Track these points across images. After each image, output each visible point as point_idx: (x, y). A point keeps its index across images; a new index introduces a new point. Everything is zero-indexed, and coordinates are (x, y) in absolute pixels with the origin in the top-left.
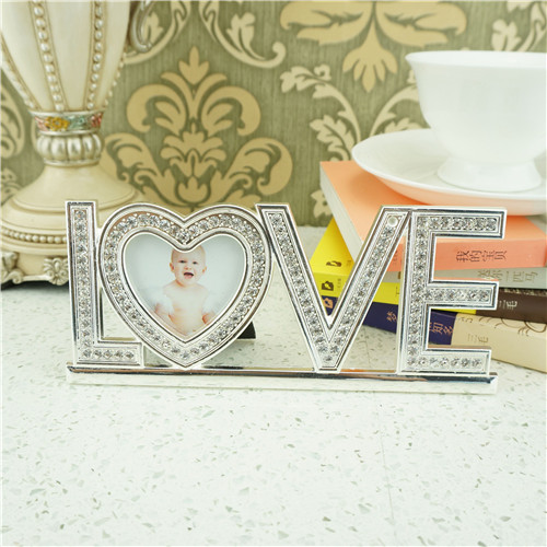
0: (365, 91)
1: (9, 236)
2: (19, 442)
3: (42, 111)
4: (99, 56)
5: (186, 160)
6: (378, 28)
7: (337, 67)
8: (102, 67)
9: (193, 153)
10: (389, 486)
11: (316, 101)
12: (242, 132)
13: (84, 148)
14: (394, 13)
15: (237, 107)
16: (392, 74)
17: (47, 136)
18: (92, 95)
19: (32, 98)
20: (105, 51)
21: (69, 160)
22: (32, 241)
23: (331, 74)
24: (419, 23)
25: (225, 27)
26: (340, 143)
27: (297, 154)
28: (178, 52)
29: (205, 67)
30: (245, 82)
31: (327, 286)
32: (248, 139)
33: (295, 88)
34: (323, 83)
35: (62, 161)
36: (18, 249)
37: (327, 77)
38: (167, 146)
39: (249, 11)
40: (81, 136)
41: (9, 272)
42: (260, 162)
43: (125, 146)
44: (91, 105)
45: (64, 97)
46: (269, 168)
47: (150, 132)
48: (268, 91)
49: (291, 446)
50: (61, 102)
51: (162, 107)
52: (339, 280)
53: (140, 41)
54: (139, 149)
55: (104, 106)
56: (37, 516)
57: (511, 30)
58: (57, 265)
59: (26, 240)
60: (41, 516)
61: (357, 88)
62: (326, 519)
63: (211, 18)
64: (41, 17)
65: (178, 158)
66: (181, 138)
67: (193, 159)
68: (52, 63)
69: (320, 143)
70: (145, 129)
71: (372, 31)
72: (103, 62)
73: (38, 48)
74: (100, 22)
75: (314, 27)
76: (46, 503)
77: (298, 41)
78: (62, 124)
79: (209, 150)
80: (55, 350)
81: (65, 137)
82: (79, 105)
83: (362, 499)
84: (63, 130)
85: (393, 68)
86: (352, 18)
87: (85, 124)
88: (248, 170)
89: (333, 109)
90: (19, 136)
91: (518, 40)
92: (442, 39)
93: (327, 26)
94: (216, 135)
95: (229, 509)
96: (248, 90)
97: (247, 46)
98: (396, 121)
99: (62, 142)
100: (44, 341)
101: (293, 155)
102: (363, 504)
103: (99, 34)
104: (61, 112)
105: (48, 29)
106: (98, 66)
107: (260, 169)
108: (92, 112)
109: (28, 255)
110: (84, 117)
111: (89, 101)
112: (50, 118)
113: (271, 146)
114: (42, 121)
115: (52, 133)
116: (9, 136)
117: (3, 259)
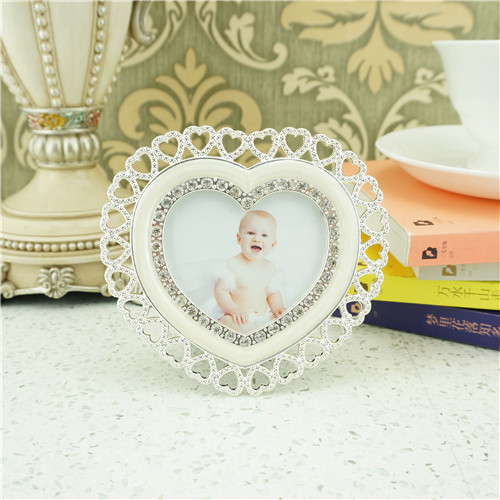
0: (371, 93)
3: (37, 107)
4: (101, 46)
6: (383, 27)
7: (341, 69)
8: (103, 58)
11: (320, 103)
13: (81, 148)
14: (399, 12)
15: (237, 111)
16: (399, 75)
17: (39, 135)
18: (92, 90)
19: (25, 93)
20: (107, 41)
22: (25, 250)
23: (336, 75)
24: (426, 22)
25: (223, 27)
28: (174, 56)
29: (202, 70)
30: (245, 84)
33: (297, 90)
34: (327, 85)
35: (58, 162)
36: (9, 259)
37: (331, 79)
39: (249, 10)
40: (78, 135)
43: (117, 154)
44: (90, 100)
45: (62, 91)
47: (143, 139)
48: (270, 93)
50: (58, 97)
51: (156, 112)
53: (143, 32)
55: (102, 104)
58: (54, 275)
59: (18, 249)
61: (363, 89)
63: (208, 18)
68: (50, 53)
70: (138, 136)
71: (377, 31)
72: (104, 52)
73: (36, 36)
74: (104, 9)
75: (317, 27)
77: (300, 41)
78: (59, 121)
80: (60, 367)
81: (60, 136)
82: (77, 100)
84: (59, 128)
85: (399, 68)
86: (356, 18)
87: (82, 122)
89: (338, 112)
92: (449, 38)
93: (330, 26)
96: (248, 93)
97: (247, 46)
98: (404, 123)
99: (58, 142)
100: (45, 359)
103: (102, 21)
104: (58, 108)
105: (47, 14)
106: (100, 57)
108: (90, 109)
109: (21, 266)
110: (82, 113)
111: (88, 96)
112: (46, 115)
114: (35, 119)
115: (47, 131)
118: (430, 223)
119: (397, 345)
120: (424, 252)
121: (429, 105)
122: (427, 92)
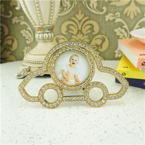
0: (131, 20)
1: (28, 62)
3: (37, 25)
4: (53, 8)
7: (122, 13)
8: (53, 11)
9: (80, 40)
11: (116, 23)
12: (94, 33)
13: (49, 36)
15: (92, 26)
16: (139, 14)
17: (38, 33)
18: (51, 20)
19: (34, 22)
20: (54, 6)
21: (44, 40)
22: (34, 63)
25: (89, 3)
26: (123, 35)
28: (75, 11)
29: (83, 15)
30: (95, 18)
31: (123, 74)
32: (96, 35)
33: (109, 20)
34: (118, 18)
35: (43, 40)
36: (30, 65)
37: (119, 16)
38: (72, 38)
40: (48, 33)
41: (27, 72)
42: (99, 42)
43: (60, 39)
44: (50, 23)
45: (43, 21)
46: (102, 43)
47: (67, 34)
48: (101, 21)
50: (42, 22)
51: (71, 27)
52: (128, 72)
53: (65, 4)
54: (64, 39)
55: (54, 24)
59: (32, 63)
61: (128, 18)
66: (76, 36)
68: (39, 10)
69: (117, 36)
70: (66, 34)
71: (133, 1)
75: (115, 1)
77: (110, 6)
79: (84, 39)
81: (43, 33)
82: (47, 23)
84: (43, 31)
85: (139, 11)
87: (49, 29)
88: (96, 44)
89: (121, 25)
90: (32, 37)
94: (86, 35)
96: (95, 21)
97: (95, 8)
98: (140, 28)
99: (42, 35)
101: (109, 39)
104: (42, 25)
106: (52, 11)
107: (99, 44)
108: (51, 26)
109: (33, 67)
110: (48, 27)
111: (50, 22)
112: (39, 28)
113: (102, 37)
114: (37, 29)
115: (40, 32)
116: (29, 37)
117: (26, 69)
118: (144, 55)
119: (134, 91)
120: (142, 63)
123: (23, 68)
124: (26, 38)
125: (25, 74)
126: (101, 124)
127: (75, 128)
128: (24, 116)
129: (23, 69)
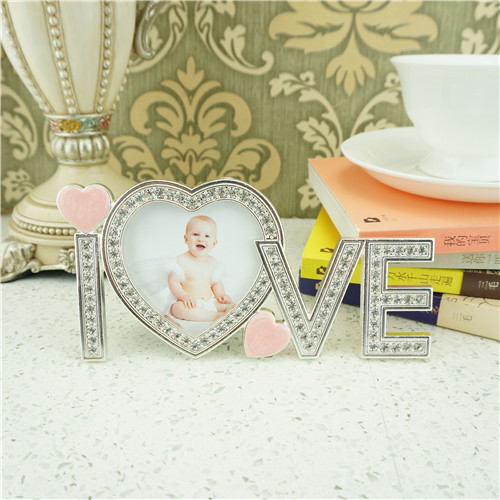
0: (346, 95)
1: (27, 229)
2: (45, 419)
3: (56, 114)
4: (108, 63)
5: (184, 160)
6: (358, 37)
7: (320, 74)
8: (111, 73)
9: (191, 153)
10: (393, 455)
11: (302, 104)
12: (235, 134)
13: (94, 147)
14: (372, 23)
15: (231, 111)
16: (371, 79)
17: (60, 137)
18: (102, 99)
19: (47, 102)
20: (113, 57)
22: (48, 233)
23: (315, 79)
24: (396, 32)
25: (219, 38)
26: (324, 142)
27: (285, 152)
29: (201, 75)
30: (237, 87)
31: (321, 270)
32: (240, 139)
33: (283, 92)
34: (308, 88)
35: (75, 160)
36: (35, 241)
37: (312, 82)
38: (167, 147)
39: (241, 23)
40: (91, 137)
41: (27, 263)
42: (251, 161)
43: (129, 147)
44: (101, 108)
45: (76, 100)
46: (260, 166)
47: (151, 134)
48: (259, 96)
49: (299, 419)
50: (73, 106)
51: (163, 112)
53: (145, 49)
54: (141, 150)
55: (112, 110)
56: (66, 488)
57: (479, 37)
58: (71, 255)
59: (43, 233)
60: (69, 488)
61: (339, 92)
62: (337, 488)
63: (206, 30)
64: (56, 26)
65: (177, 158)
66: (179, 139)
67: (191, 158)
68: (66, 69)
69: (306, 143)
70: (146, 132)
71: (352, 42)
72: (111, 68)
73: (53, 56)
74: (110, 31)
75: (300, 37)
76: (73, 477)
77: (285, 50)
78: (75, 126)
79: (205, 150)
80: (73, 332)
81: (77, 138)
82: (90, 108)
83: (370, 468)
84: (76, 131)
85: (371, 73)
86: (334, 28)
87: (95, 126)
88: (240, 168)
89: (317, 112)
90: (32, 140)
91: (485, 46)
92: (416, 46)
93: (312, 36)
94: (211, 137)
95: (246, 479)
96: (240, 95)
97: (239, 55)
98: (375, 122)
99: (75, 143)
100: (62, 325)
101: (281, 154)
102: (371, 472)
103: (108, 42)
104: (74, 115)
105: (62, 37)
106: (107, 72)
107: (252, 166)
108: (101, 115)
109: (45, 246)
110: (94, 119)
111: (99, 104)
112: (64, 121)
113: (261, 146)
114: (56, 124)
115: (65, 134)
116: (23, 140)
117: (22, 250)
118: (378, 220)
121: (397, 106)
122: (396, 94)
123: (12, 249)
124: (13, 141)
125: (18, 266)
126: (257, 419)
127: (188, 433)
128: (34, 405)
129: (11, 253)
